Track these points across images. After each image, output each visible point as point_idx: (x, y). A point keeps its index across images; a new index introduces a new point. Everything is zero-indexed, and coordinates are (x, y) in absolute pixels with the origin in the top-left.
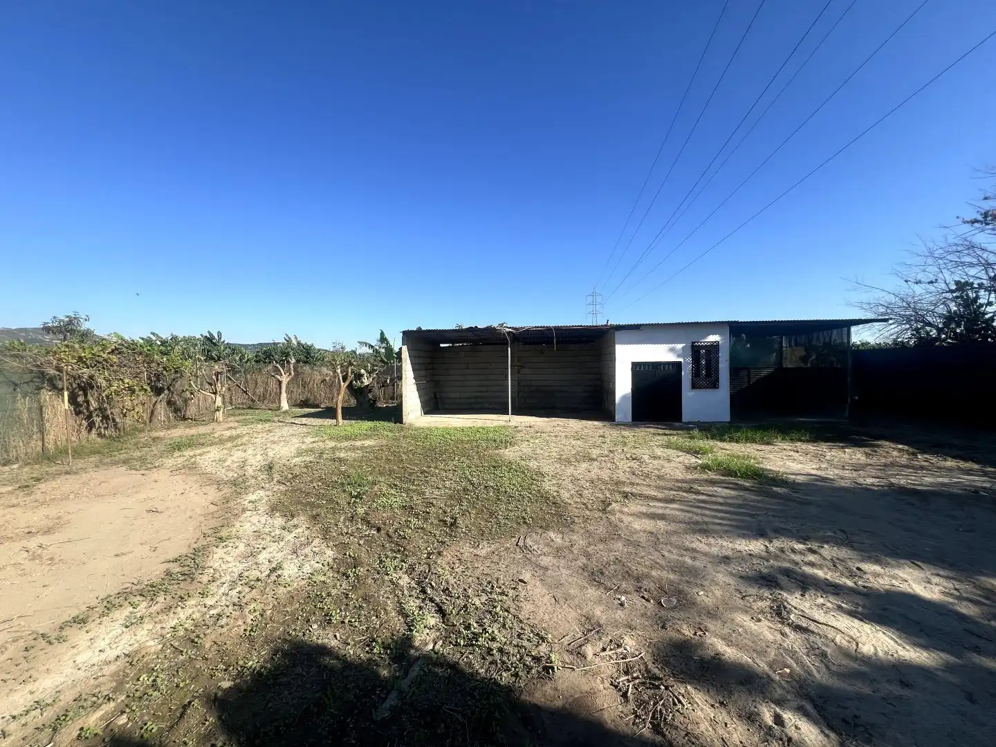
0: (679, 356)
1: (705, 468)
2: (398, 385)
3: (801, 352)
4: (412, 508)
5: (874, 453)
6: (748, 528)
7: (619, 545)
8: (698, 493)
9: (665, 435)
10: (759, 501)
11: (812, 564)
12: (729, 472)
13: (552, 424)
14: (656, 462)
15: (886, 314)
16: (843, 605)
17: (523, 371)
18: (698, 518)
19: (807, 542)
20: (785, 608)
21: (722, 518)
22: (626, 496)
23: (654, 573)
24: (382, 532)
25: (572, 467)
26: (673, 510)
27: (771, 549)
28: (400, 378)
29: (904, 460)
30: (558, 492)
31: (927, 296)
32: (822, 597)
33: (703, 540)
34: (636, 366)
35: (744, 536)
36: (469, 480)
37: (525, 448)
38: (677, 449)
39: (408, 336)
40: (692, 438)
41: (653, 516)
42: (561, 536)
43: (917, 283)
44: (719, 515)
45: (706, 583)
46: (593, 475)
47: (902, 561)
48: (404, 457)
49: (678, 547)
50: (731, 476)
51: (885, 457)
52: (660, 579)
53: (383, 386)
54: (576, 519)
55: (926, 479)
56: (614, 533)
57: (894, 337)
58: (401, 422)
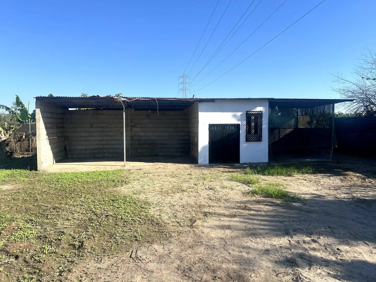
0: (238, 120)
1: (254, 193)
2: (32, 140)
3: (308, 119)
4: (46, 237)
5: (345, 179)
6: (279, 230)
7: (202, 249)
8: (250, 209)
9: (230, 172)
10: (285, 212)
11: (314, 249)
12: (268, 195)
13: (156, 167)
14: (224, 191)
15: (352, 97)
16: (331, 272)
17: (134, 129)
18: (250, 226)
19: (312, 236)
20: (300, 278)
21: (264, 225)
22: (205, 214)
23: (224, 266)
24: (20, 259)
25: (170, 197)
26: (235, 222)
27: (293, 242)
28: (35, 134)
29: (359, 182)
30: (160, 216)
31: (372, 87)
32: (319, 269)
33: (253, 240)
34: (211, 127)
35: (277, 236)
36: (93, 212)
37: (136, 185)
38: (237, 181)
39: (40, 101)
40: (246, 173)
41: (223, 227)
42: (162, 247)
43: (368, 79)
44: (263, 223)
45: (255, 268)
46: (184, 202)
47: (359, 242)
48: (39, 197)
49: (238, 247)
50: (269, 198)
51: (351, 181)
52: (228, 270)
53: (19, 141)
54: (173, 234)
55: (370, 193)
56: (198, 241)
57: (355, 110)
58: (36, 169)
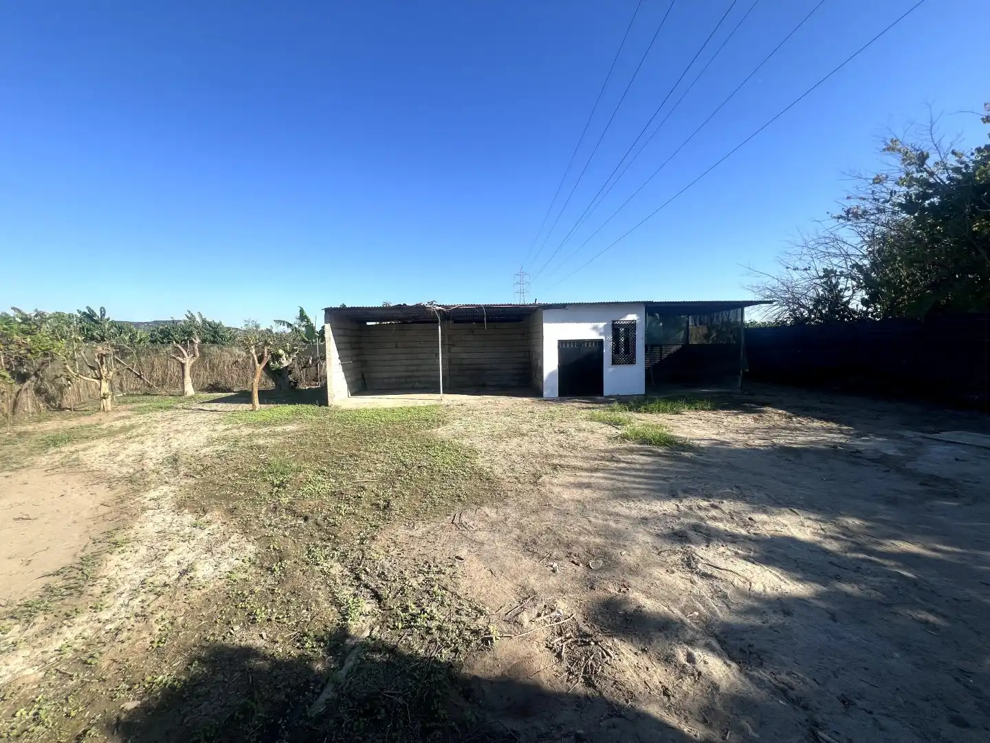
0: (601, 334)
1: (624, 438)
2: (321, 366)
3: (704, 330)
4: (342, 494)
5: (760, 418)
6: (661, 490)
7: (551, 515)
8: (618, 461)
9: (589, 408)
10: (671, 466)
11: (714, 519)
12: (645, 440)
13: (484, 401)
14: (581, 434)
15: (771, 297)
16: (740, 552)
17: (454, 349)
18: (619, 484)
19: (710, 499)
20: (694, 559)
21: (640, 483)
22: (555, 467)
23: (582, 539)
24: (310, 521)
25: (504, 443)
26: (597, 478)
27: (682, 508)
28: (324, 359)
29: (783, 423)
30: (491, 468)
31: (802, 281)
32: (723, 546)
33: (624, 504)
34: (562, 343)
35: (659, 498)
36: (401, 462)
37: (458, 426)
38: (600, 421)
39: (331, 314)
40: (613, 410)
41: (580, 486)
42: (495, 510)
43: (795, 270)
44: (637, 480)
45: (627, 543)
46: (523, 449)
47: (783, 509)
48: (331, 441)
49: (603, 513)
50: (647, 444)
51: (769, 421)
52: (587, 544)
53: (305, 367)
54: (509, 493)
55: (799, 438)
56: (545, 504)
57: (776, 317)
58: (326, 404)
